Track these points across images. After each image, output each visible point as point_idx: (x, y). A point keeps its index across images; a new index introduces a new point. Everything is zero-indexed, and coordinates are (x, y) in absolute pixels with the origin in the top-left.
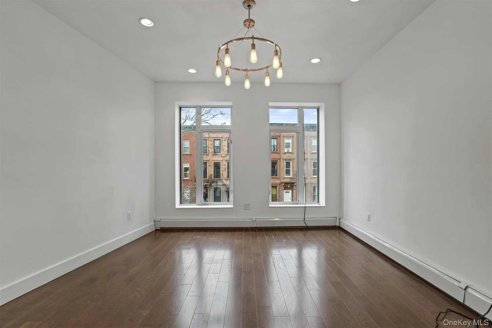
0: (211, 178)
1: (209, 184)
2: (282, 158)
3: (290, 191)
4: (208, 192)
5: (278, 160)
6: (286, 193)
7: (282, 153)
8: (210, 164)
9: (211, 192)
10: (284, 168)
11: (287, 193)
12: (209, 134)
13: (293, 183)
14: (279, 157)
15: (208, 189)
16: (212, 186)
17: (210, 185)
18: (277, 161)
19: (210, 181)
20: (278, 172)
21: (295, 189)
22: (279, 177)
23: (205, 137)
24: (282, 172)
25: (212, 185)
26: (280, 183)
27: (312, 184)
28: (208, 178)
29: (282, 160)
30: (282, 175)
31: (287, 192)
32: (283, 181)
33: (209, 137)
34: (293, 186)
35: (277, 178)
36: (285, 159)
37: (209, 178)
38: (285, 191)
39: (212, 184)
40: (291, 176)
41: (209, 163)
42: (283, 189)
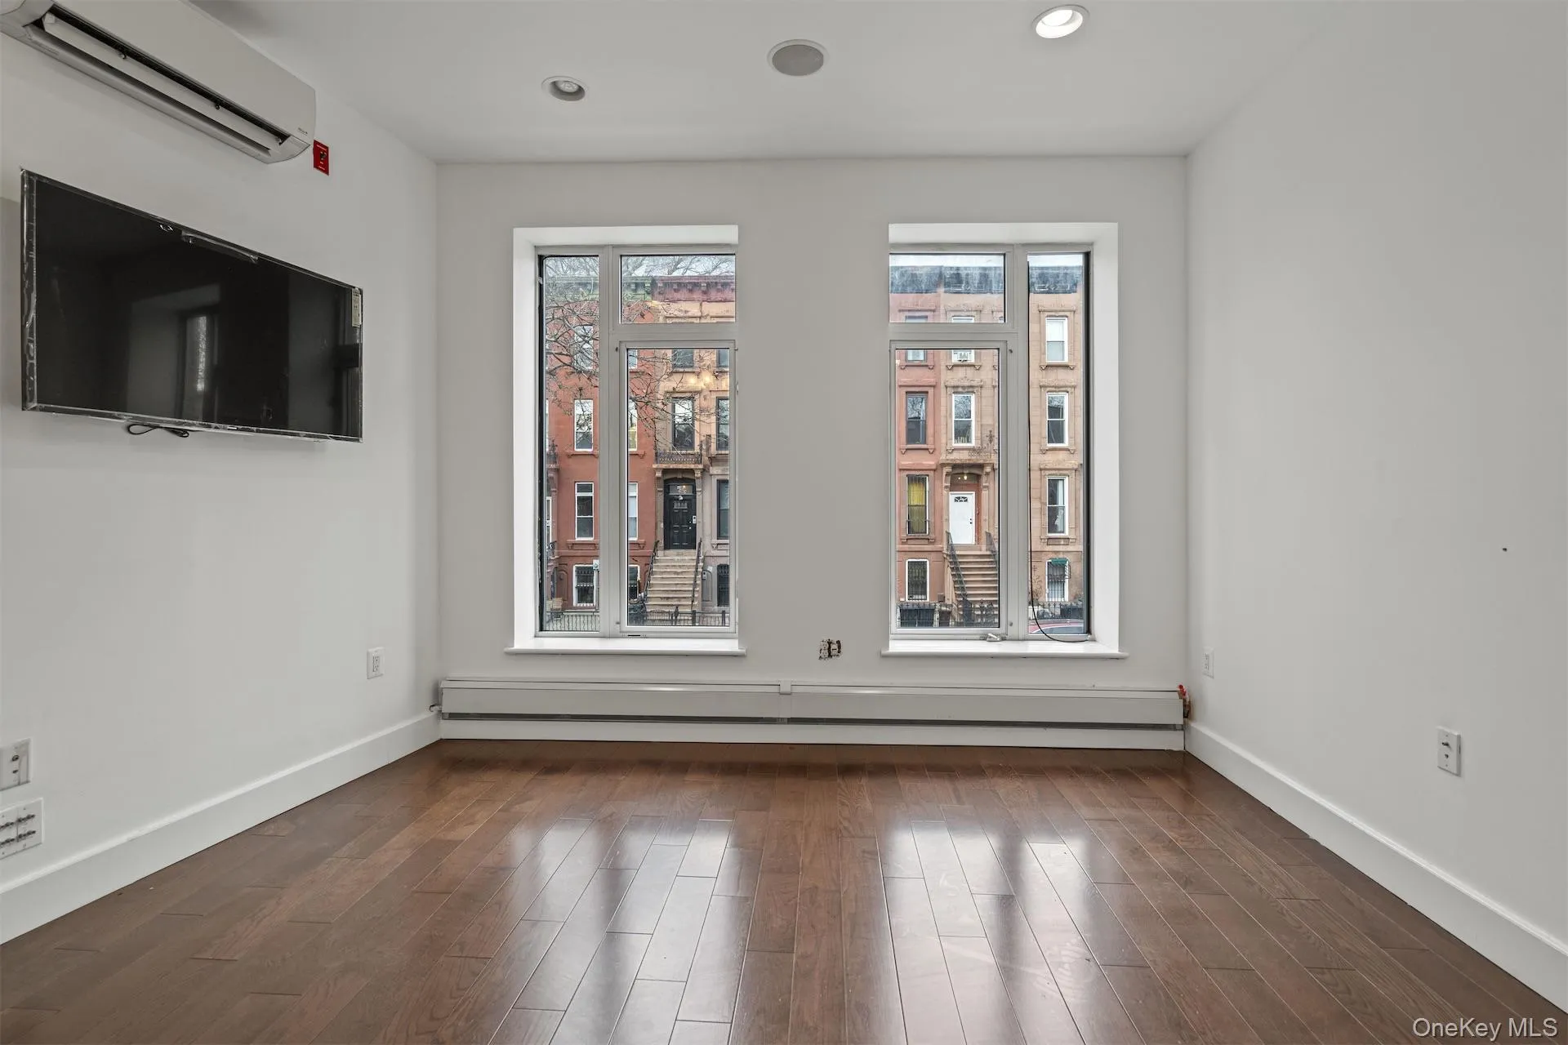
0: (708, 449)
1: (701, 466)
2: (942, 385)
3: (971, 497)
4: (698, 494)
5: (931, 391)
6: (956, 501)
7: (943, 367)
8: (704, 404)
9: (707, 494)
10: (951, 417)
11: (959, 503)
12: (701, 305)
13: (981, 466)
14: (932, 381)
15: (698, 482)
16: (711, 475)
17: (704, 471)
18: (927, 392)
19: (705, 459)
20: (930, 431)
21: (985, 487)
22: (933, 447)
23: (690, 314)
24: (943, 427)
25: (711, 472)
26: (934, 467)
27: (1045, 469)
28: (697, 449)
29: (943, 390)
30: (944, 441)
31: (959, 498)
32: (943, 458)
33: (699, 314)
34: (978, 477)
35: (928, 449)
36: (954, 387)
37: (701, 446)
38: (952, 496)
39: (711, 468)
40: (973, 444)
41: (702, 398)
42: (946, 487)
